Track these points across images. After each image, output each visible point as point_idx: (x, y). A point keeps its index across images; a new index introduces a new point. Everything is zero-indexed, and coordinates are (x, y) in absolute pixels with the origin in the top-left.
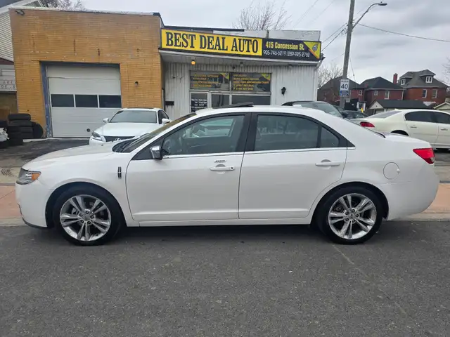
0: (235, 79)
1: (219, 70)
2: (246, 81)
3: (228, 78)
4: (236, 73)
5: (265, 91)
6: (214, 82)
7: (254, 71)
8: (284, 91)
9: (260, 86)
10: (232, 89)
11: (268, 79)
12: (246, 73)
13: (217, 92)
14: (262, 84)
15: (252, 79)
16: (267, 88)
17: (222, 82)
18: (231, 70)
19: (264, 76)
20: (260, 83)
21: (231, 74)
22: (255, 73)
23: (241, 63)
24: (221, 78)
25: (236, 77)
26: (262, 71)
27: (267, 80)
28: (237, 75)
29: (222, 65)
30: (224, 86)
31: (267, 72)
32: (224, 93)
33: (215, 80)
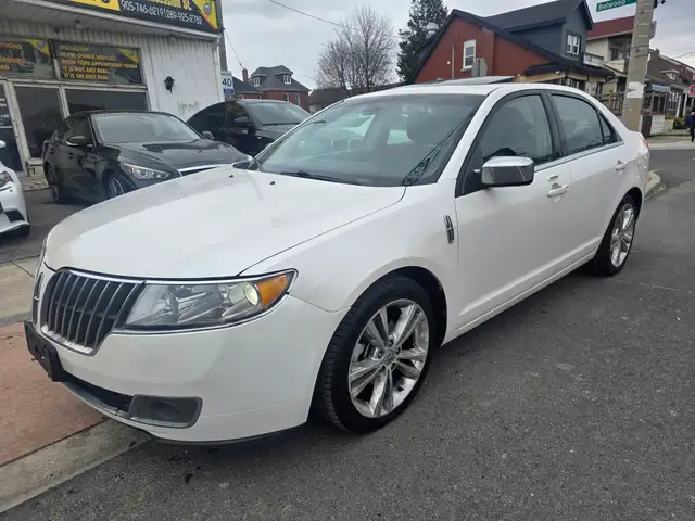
0: (63, 54)
1: (22, 32)
2: (91, 60)
3: (46, 50)
4: (65, 43)
5: (131, 82)
6: (13, 60)
7: (103, 42)
8: (169, 83)
9: (121, 72)
10: (62, 75)
11: (134, 59)
12: (86, 45)
13: (26, 82)
14: (123, 69)
15: (103, 58)
16: (137, 76)
17: (34, 60)
18: (50, 34)
19: (126, 53)
20: (119, 65)
21: (53, 44)
22: (107, 46)
23: (78, 21)
24: (30, 53)
25: (64, 51)
26: (120, 43)
27: (132, 62)
28: (67, 48)
29: (28, 22)
30: (40, 68)
31: (131, 44)
32: (47, 84)
33: (16, 54)
